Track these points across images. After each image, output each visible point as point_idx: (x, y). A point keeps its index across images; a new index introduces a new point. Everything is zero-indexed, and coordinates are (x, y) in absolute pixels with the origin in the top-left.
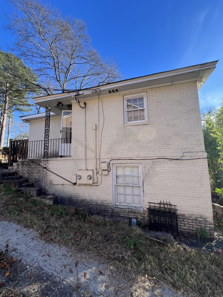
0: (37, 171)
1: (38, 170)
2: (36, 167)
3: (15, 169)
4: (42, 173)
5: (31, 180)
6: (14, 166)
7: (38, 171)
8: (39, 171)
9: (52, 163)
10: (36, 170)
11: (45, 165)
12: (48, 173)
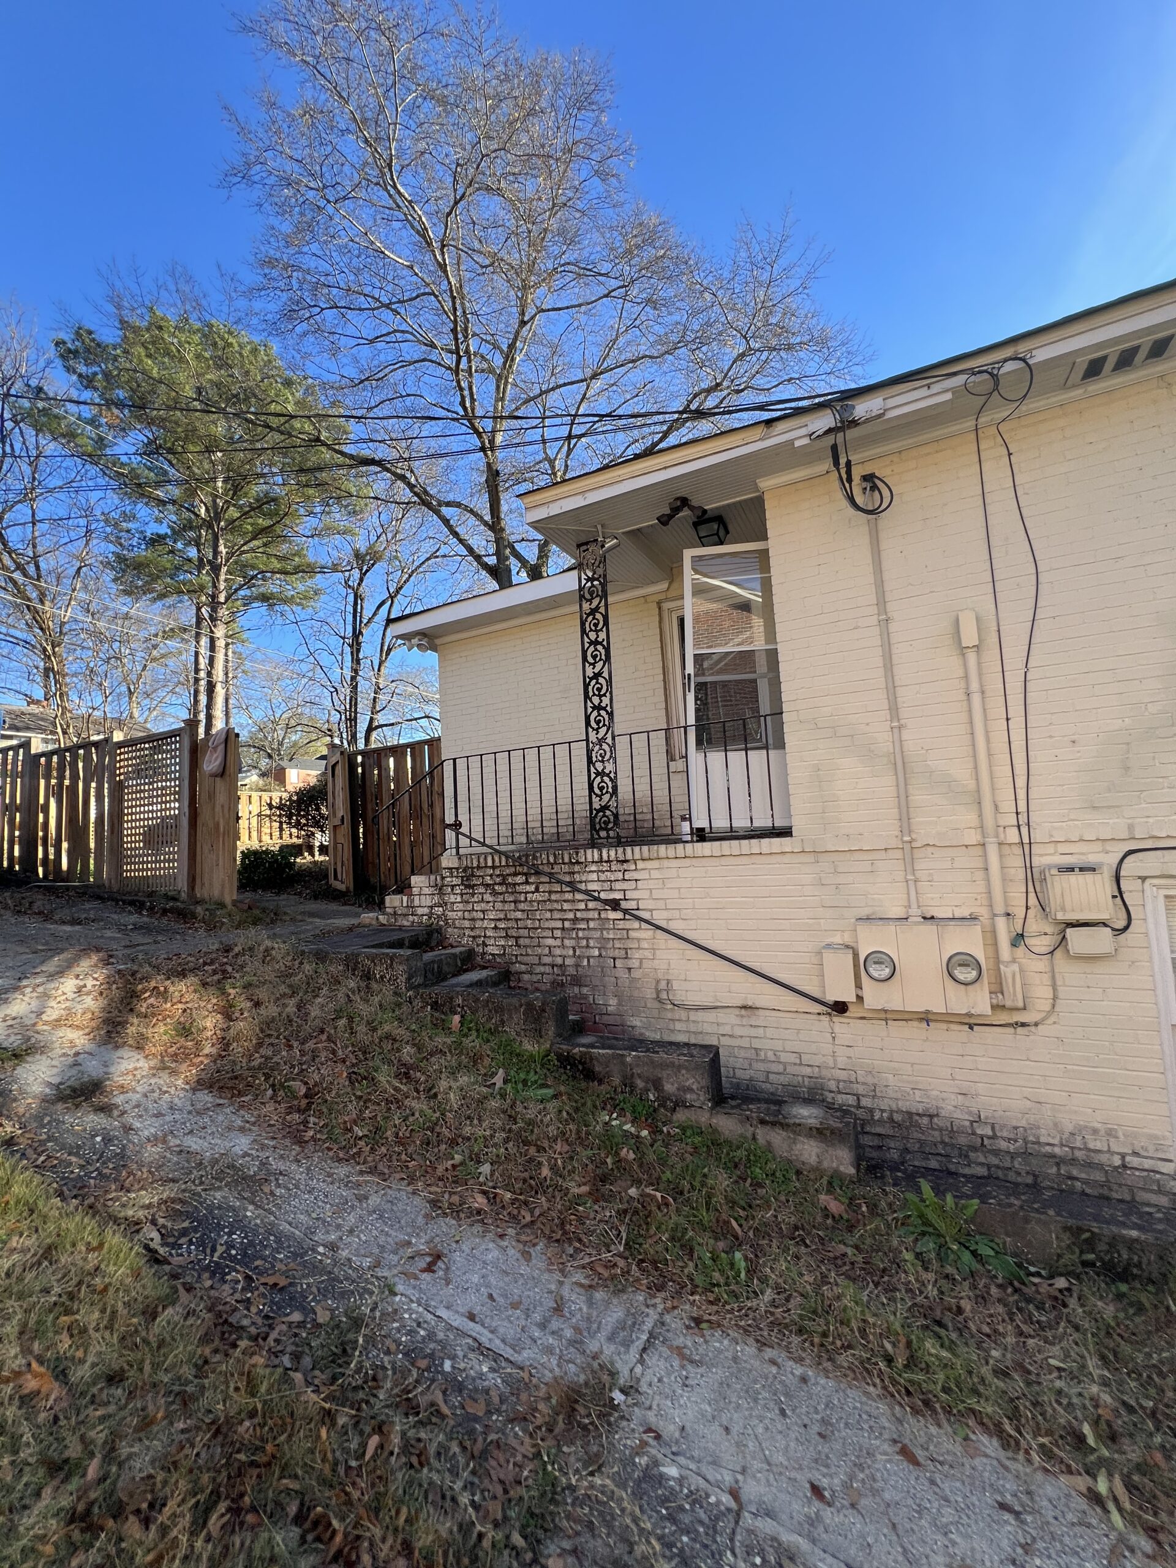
0: (559, 924)
1: (571, 915)
2: (553, 897)
3: (426, 910)
4: (597, 934)
5: (531, 973)
6: (415, 891)
7: (567, 924)
8: (575, 920)
9: (655, 874)
10: (557, 915)
11: (607, 886)
12: (632, 934)
